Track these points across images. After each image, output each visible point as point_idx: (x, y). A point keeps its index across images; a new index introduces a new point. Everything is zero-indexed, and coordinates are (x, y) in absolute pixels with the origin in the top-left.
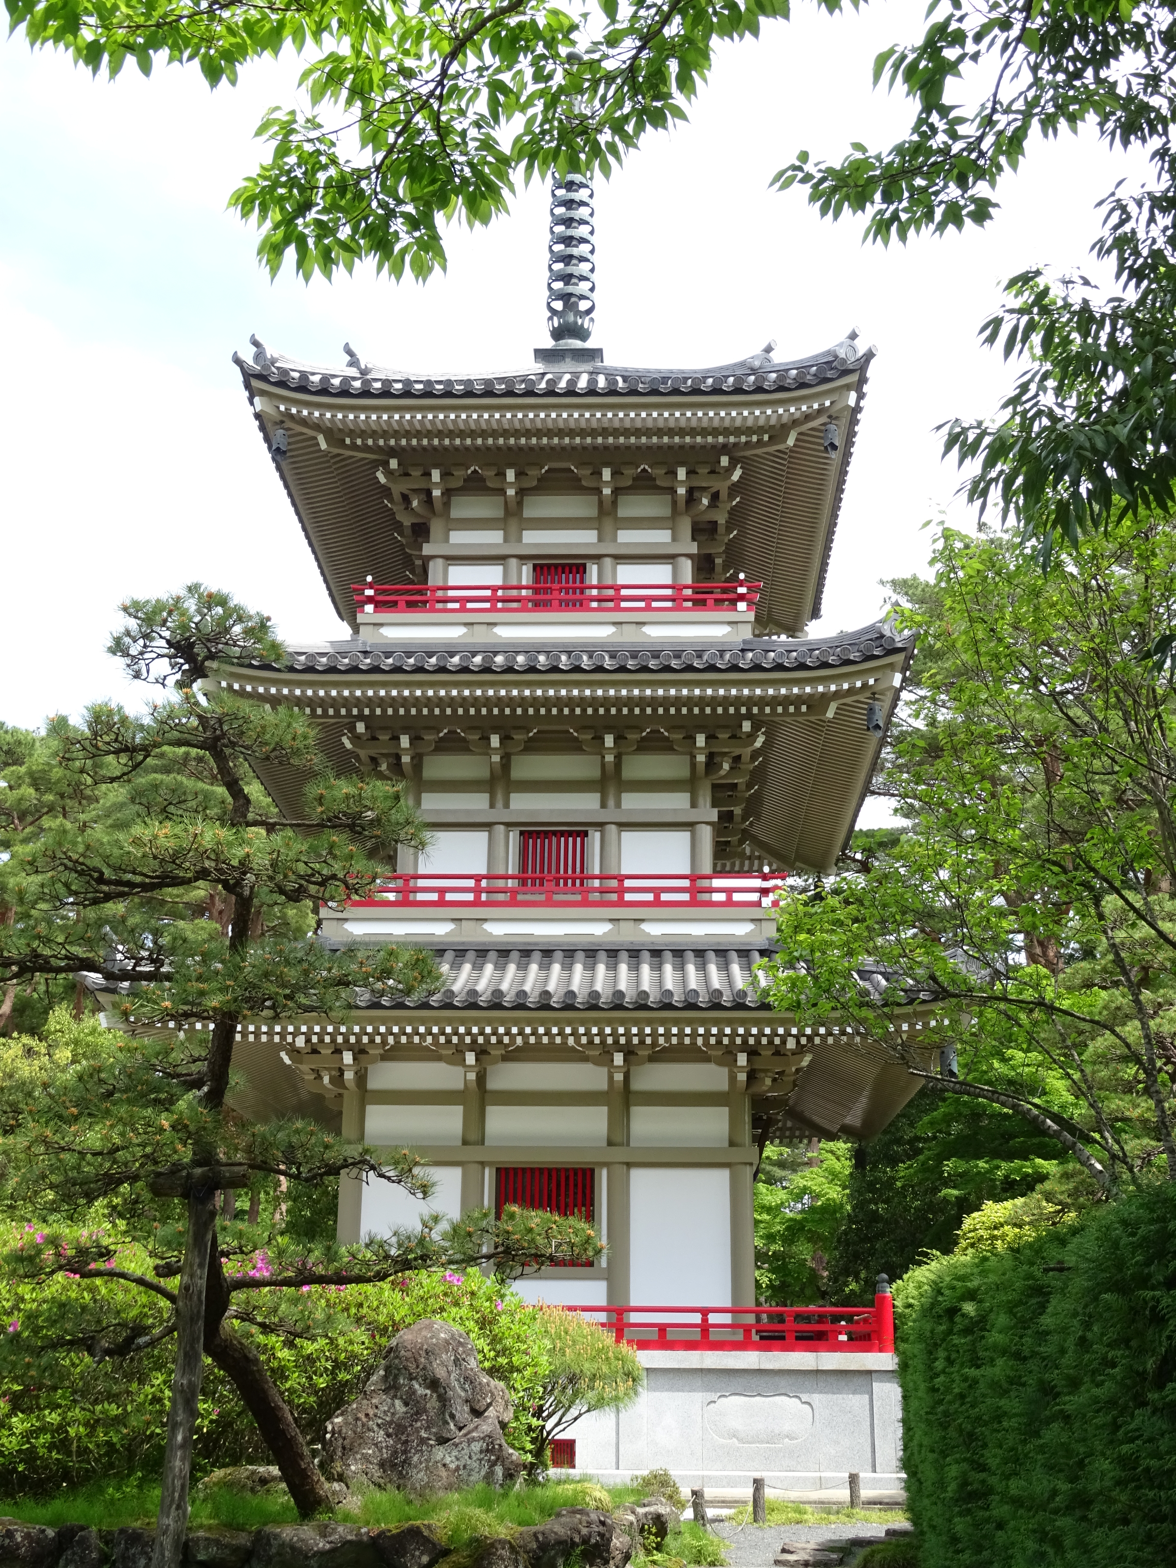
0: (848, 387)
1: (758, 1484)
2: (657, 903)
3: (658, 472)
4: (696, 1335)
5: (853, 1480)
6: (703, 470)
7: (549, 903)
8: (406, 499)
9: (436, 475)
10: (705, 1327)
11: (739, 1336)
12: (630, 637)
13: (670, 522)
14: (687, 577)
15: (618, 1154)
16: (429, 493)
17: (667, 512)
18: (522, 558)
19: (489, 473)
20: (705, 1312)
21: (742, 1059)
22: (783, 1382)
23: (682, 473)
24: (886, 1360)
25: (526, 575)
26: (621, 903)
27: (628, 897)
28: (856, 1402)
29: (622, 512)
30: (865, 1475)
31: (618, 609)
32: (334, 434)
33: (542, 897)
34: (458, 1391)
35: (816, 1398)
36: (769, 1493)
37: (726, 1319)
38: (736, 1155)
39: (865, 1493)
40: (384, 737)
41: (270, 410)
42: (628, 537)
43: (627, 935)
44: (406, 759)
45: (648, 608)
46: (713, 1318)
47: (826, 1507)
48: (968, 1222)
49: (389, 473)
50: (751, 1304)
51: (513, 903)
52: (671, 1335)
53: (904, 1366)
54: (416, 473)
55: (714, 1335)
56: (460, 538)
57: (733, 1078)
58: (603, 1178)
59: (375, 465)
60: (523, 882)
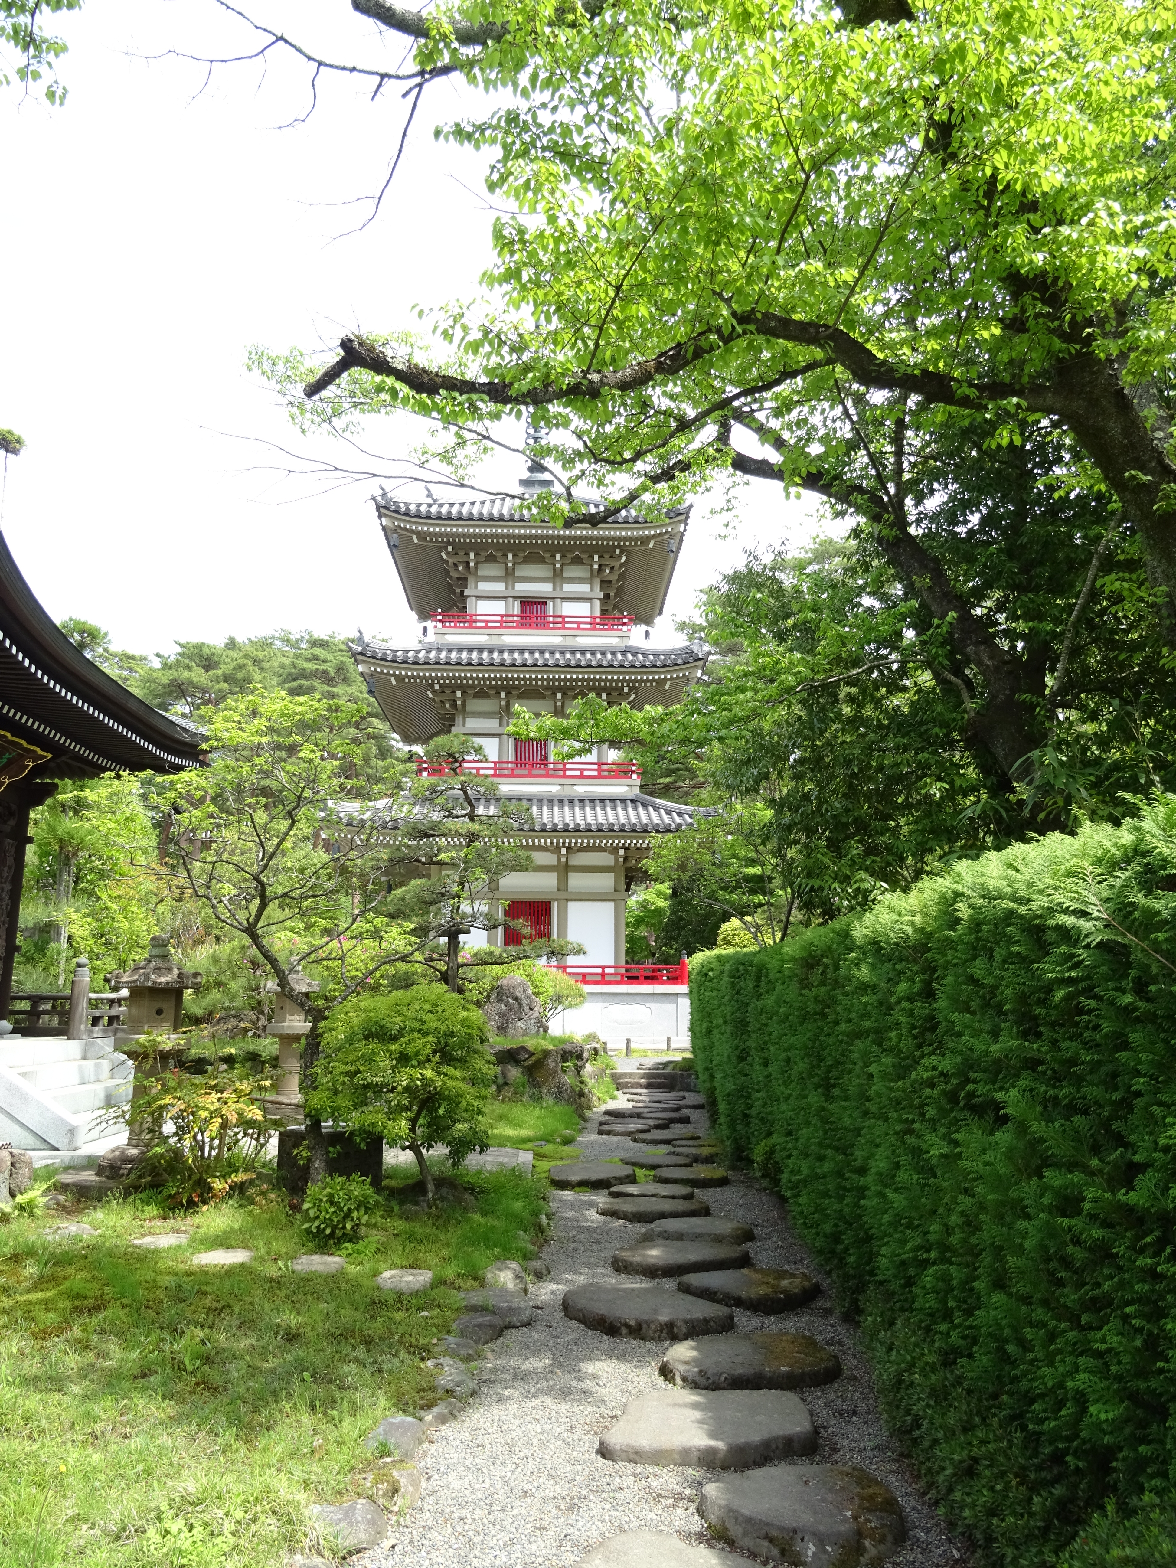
0: (680, 521)
1: (628, 1041)
2: (582, 776)
3: (584, 556)
4: (599, 978)
5: (669, 1039)
6: (607, 556)
7: (530, 776)
8: (455, 565)
9: (472, 555)
10: (603, 975)
11: (619, 978)
12: (570, 643)
13: (589, 580)
14: (597, 613)
15: (563, 895)
16: (468, 563)
17: (588, 575)
18: (515, 598)
19: (499, 554)
20: (603, 968)
21: (622, 852)
22: (638, 998)
23: (596, 558)
24: (684, 989)
25: (516, 608)
26: (565, 776)
27: (568, 773)
28: (669, 1007)
29: (565, 575)
30: (674, 1039)
31: (563, 628)
32: (421, 535)
33: (526, 772)
34: (525, 1002)
35: (653, 1005)
36: (633, 1046)
37: (612, 971)
38: (617, 896)
39: (673, 1046)
40: (448, 691)
41: (390, 525)
42: (569, 588)
43: (568, 792)
44: (459, 703)
45: (579, 628)
46: (607, 970)
47: (657, 1051)
48: (725, 927)
49: (448, 553)
50: (623, 963)
51: (512, 775)
52: (588, 978)
53: (691, 992)
54: (462, 553)
55: (607, 978)
56: (484, 587)
57: (617, 860)
58: (555, 906)
59: (440, 549)
60: (516, 764)
